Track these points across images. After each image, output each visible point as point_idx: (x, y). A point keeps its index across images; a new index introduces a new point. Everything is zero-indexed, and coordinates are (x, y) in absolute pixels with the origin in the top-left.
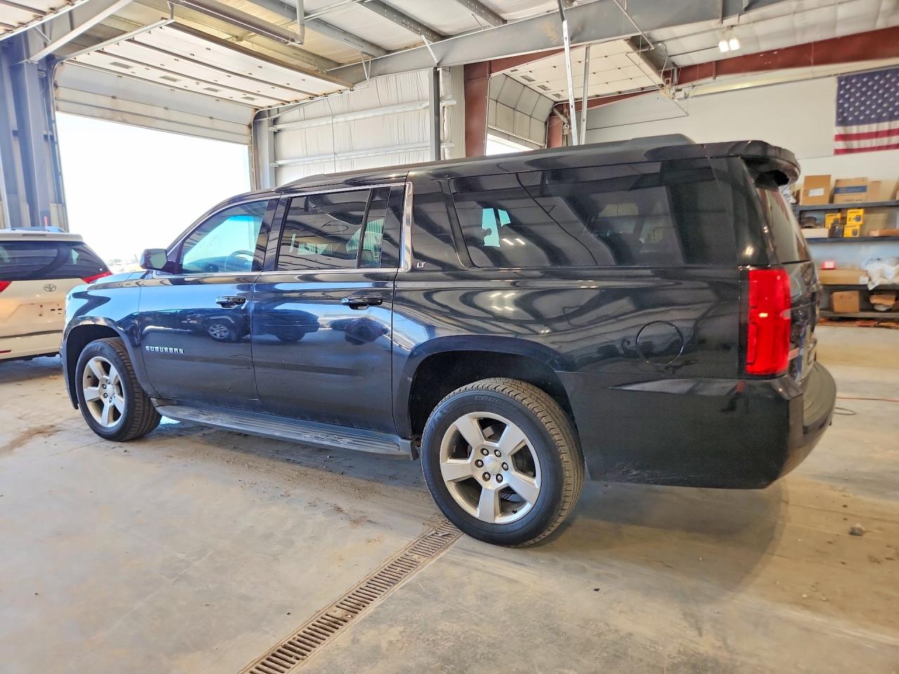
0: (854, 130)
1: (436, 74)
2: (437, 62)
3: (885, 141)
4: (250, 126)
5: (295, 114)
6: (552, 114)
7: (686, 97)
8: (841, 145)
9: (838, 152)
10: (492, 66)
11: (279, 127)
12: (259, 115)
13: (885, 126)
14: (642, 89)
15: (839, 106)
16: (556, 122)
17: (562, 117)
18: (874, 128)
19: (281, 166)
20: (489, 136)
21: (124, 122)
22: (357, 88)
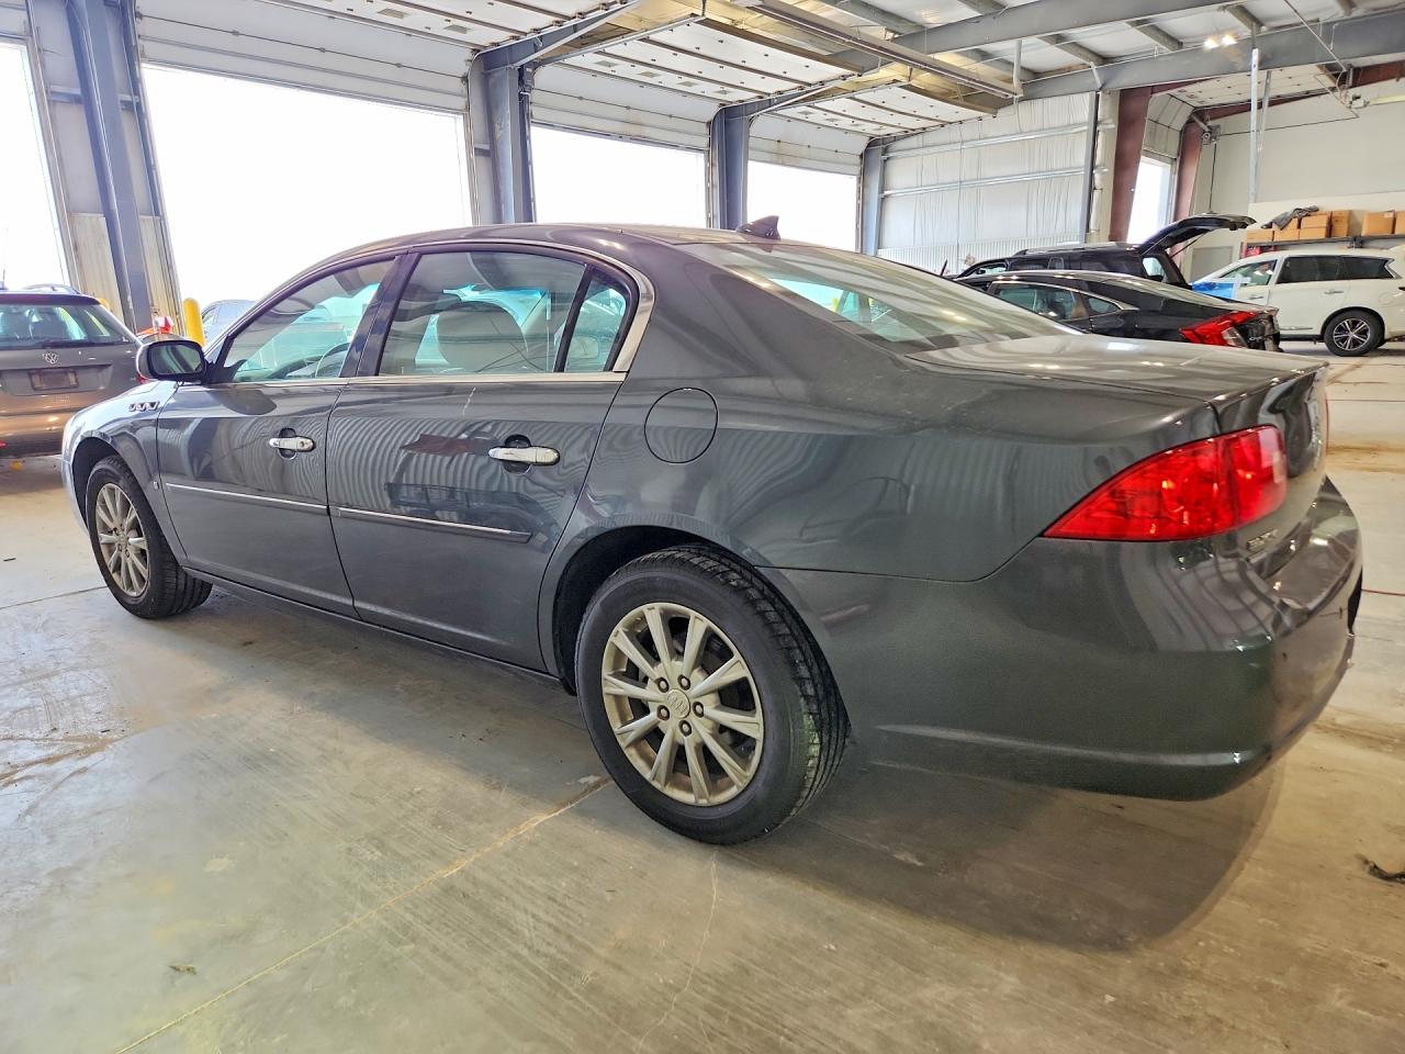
1: (1098, 97)
2: (1099, 85)
4: (861, 156)
5: (912, 142)
6: (1190, 122)
7: (1365, 106)
10: (1153, 89)
11: (891, 155)
12: (873, 143)
14: (1307, 93)
16: (1193, 130)
17: (1202, 125)
19: (886, 196)
20: (1143, 158)
21: (783, 164)
22: (1002, 112)
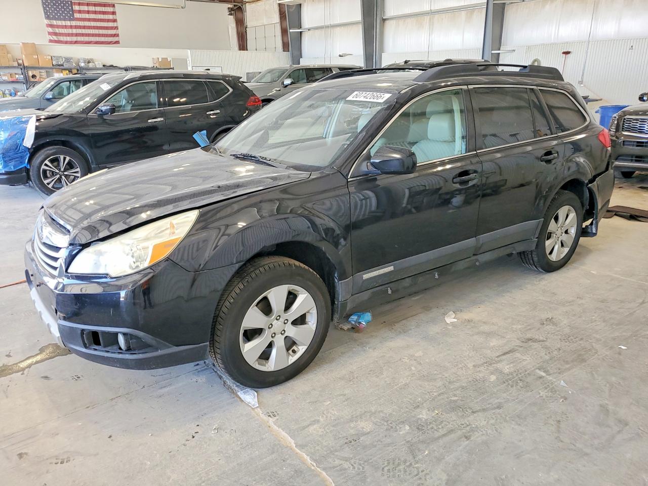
0: (55, 22)
3: (70, 31)
8: (50, 30)
9: (50, 33)
13: (68, 23)
15: (45, 9)
18: (64, 23)
